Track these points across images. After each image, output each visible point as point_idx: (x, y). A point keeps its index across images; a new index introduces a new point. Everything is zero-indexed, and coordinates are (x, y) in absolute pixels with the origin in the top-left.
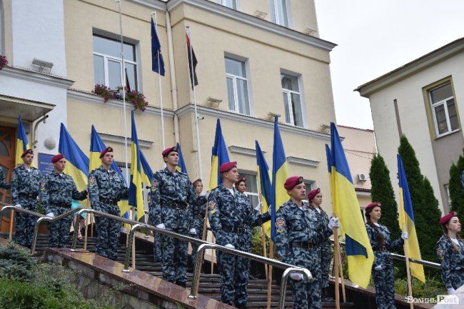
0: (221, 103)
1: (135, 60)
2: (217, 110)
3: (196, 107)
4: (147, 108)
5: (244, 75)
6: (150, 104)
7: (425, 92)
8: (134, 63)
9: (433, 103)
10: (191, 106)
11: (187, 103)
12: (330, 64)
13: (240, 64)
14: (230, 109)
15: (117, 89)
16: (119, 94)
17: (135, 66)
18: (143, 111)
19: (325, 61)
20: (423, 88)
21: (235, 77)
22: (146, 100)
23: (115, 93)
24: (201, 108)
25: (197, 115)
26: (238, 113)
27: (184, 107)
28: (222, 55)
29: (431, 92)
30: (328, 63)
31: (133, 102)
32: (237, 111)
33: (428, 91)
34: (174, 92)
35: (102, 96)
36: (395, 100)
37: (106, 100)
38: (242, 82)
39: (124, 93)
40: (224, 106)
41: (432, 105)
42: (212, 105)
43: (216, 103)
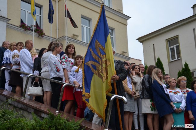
0: (78, 37)
1: (40, 14)
2: (77, 40)
3: (67, 38)
4: (44, 36)
5: (90, 26)
6: (46, 34)
7: (167, 41)
8: (40, 15)
9: (170, 46)
10: (65, 37)
11: (63, 36)
12: (127, 26)
13: (88, 21)
14: (82, 40)
15: (31, 26)
16: (32, 28)
17: (40, 17)
18: (43, 37)
19: (125, 24)
20: (166, 40)
21: (85, 27)
22: (44, 32)
23: (30, 28)
24: (69, 38)
25: (67, 41)
26: (86, 42)
27: (61, 37)
28: (80, 17)
29: (169, 42)
30: (126, 25)
31: (38, 33)
32: (85, 41)
33: (168, 41)
34: (57, 30)
35: (24, 28)
36: (154, 45)
37: (25, 30)
38: (88, 29)
39: (34, 28)
40: (79, 38)
41: (169, 47)
42: (74, 37)
43: (76, 37)
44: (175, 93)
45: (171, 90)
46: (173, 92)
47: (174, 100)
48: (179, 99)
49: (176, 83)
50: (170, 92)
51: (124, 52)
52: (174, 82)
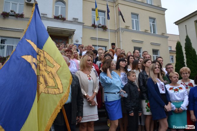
5: (138, 19)
7: (195, 22)
8: (104, 17)
10: (120, 28)
13: (136, 16)
14: (133, 29)
18: (106, 30)
21: (134, 20)
22: (107, 27)
23: (98, 26)
24: (124, 29)
27: (118, 29)
28: (130, 14)
30: (164, 15)
31: (103, 28)
32: (135, 30)
34: (116, 25)
35: (94, 27)
36: (186, 25)
38: (137, 21)
40: (131, 28)
42: (127, 28)
43: (128, 27)
44: (176, 90)
45: (172, 87)
46: (174, 88)
47: (174, 98)
48: (180, 98)
49: (177, 78)
50: (171, 89)
51: (163, 34)
52: (175, 77)
